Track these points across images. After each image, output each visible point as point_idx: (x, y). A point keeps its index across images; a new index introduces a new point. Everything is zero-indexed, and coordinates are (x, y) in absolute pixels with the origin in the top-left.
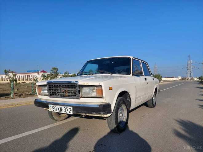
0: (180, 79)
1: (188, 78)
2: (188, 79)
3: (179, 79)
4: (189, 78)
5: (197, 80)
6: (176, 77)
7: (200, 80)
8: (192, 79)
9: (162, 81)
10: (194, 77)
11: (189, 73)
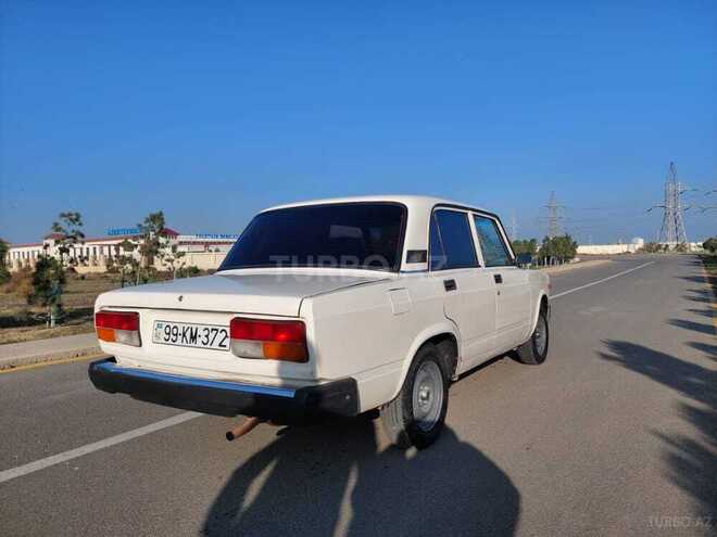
0: (640, 249)
1: (667, 246)
2: (665, 249)
3: (637, 247)
4: (672, 245)
5: (699, 250)
6: (627, 241)
7: (708, 252)
8: (680, 248)
9: (577, 259)
10: (690, 241)
11: (671, 225)
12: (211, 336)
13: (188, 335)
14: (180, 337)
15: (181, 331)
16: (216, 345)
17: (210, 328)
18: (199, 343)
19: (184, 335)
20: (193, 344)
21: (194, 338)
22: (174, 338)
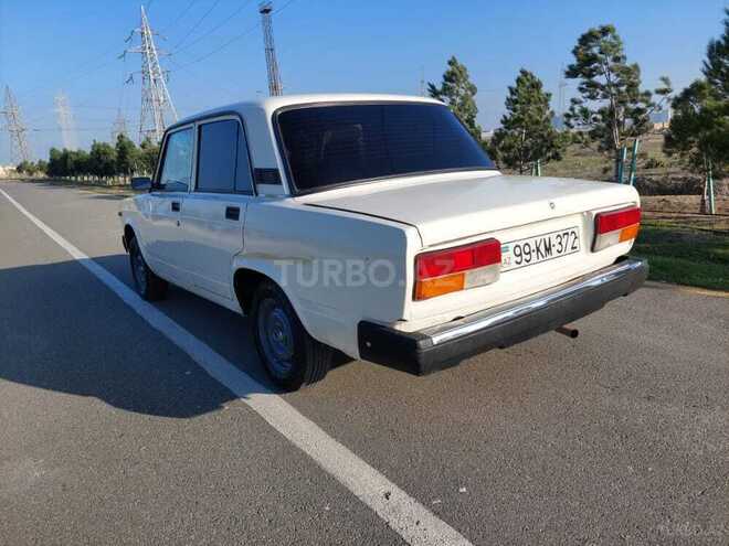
12: (564, 241)
13: (542, 249)
14: (534, 254)
15: (533, 247)
16: (569, 250)
17: (561, 233)
18: (555, 253)
19: (538, 250)
20: (549, 257)
21: (548, 249)
22: (528, 257)
